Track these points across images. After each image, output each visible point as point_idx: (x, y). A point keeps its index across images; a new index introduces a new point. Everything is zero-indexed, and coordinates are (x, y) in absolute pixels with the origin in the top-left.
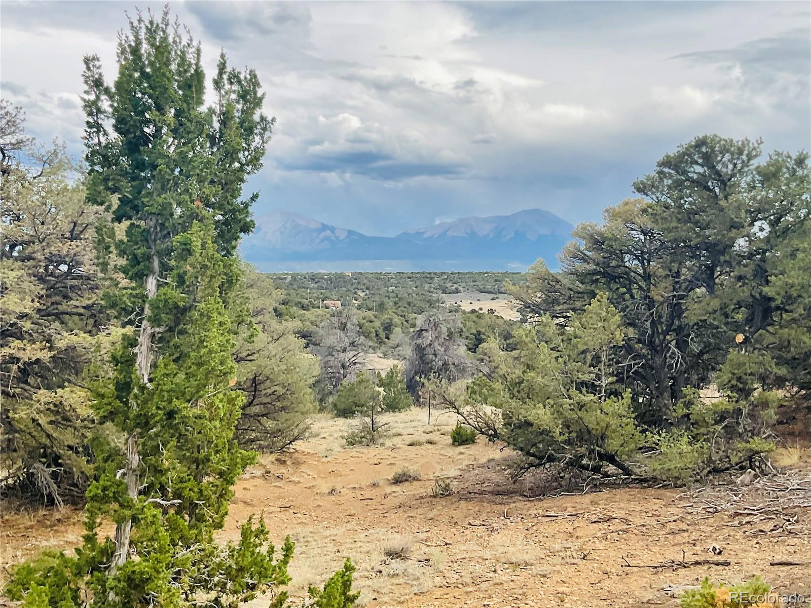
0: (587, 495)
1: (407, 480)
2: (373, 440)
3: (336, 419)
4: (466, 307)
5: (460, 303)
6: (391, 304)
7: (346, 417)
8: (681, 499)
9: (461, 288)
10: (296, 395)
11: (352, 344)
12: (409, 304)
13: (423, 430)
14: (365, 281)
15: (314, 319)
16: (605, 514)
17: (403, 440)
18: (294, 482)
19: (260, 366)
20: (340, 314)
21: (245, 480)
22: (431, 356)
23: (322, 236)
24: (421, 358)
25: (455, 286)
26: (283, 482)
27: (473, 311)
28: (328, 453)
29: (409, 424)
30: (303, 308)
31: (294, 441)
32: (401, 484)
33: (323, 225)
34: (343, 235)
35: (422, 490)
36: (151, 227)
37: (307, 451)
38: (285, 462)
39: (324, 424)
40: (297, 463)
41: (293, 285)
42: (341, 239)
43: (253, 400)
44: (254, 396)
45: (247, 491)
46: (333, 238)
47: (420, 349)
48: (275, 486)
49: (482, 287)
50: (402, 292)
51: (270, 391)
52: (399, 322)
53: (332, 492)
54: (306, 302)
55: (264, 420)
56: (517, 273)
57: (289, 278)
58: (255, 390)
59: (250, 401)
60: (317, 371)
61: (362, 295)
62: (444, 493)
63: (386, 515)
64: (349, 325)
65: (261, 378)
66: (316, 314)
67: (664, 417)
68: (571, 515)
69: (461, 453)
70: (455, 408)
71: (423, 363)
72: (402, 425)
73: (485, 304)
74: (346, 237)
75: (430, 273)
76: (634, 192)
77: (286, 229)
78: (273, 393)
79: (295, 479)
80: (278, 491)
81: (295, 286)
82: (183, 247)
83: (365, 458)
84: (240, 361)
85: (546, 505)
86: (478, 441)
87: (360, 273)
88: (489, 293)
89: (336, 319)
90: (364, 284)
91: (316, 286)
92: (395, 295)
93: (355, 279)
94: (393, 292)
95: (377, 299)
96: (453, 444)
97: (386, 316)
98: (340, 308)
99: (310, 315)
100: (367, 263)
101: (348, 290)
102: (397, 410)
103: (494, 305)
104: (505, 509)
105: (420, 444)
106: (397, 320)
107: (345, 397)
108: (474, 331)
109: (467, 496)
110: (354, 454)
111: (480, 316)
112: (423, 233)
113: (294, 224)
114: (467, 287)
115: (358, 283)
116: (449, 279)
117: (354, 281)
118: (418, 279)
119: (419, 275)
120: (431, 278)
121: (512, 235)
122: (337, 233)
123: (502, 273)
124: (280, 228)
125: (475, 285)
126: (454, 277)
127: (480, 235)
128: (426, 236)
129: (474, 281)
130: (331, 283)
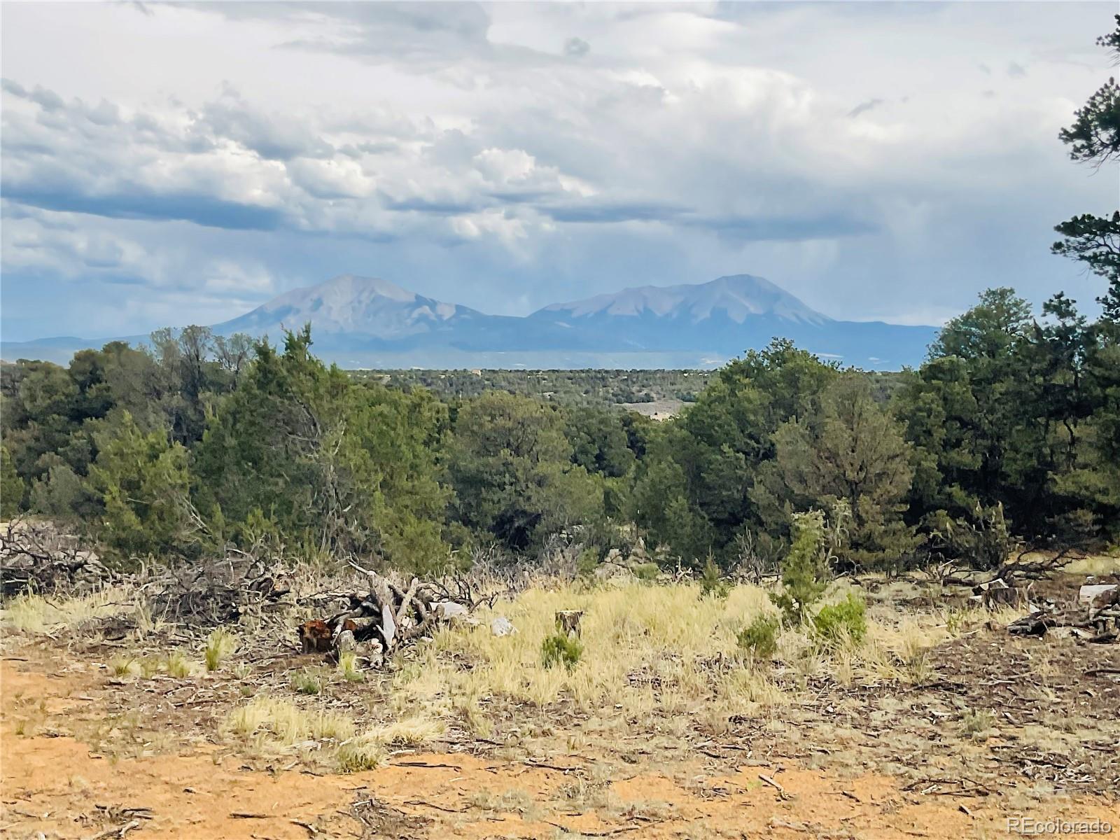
23: (415, 314)
25: (645, 391)
33: (417, 297)
34: (448, 313)
42: (445, 318)
46: (433, 317)
49: (685, 393)
57: (387, 377)
74: (454, 316)
75: (599, 372)
77: (360, 302)
87: (495, 372)
93: (488, 380)
112: (571, 311)
113: (373, 296)
114: (663, 393)
115: (493, 386)
116: (632, 381)
117: (486, 382)
118: (584, 380)
119: (583, 375)
120: (603, 379)
121: (707, 314)
122: (440, 309)
123: (708, 372)
124: (352, 302)
125: (674, 390)
126: (637, 378)
127: (659, 314)
128: (575, 315)
129: (672, 384)
130: (451, 385)
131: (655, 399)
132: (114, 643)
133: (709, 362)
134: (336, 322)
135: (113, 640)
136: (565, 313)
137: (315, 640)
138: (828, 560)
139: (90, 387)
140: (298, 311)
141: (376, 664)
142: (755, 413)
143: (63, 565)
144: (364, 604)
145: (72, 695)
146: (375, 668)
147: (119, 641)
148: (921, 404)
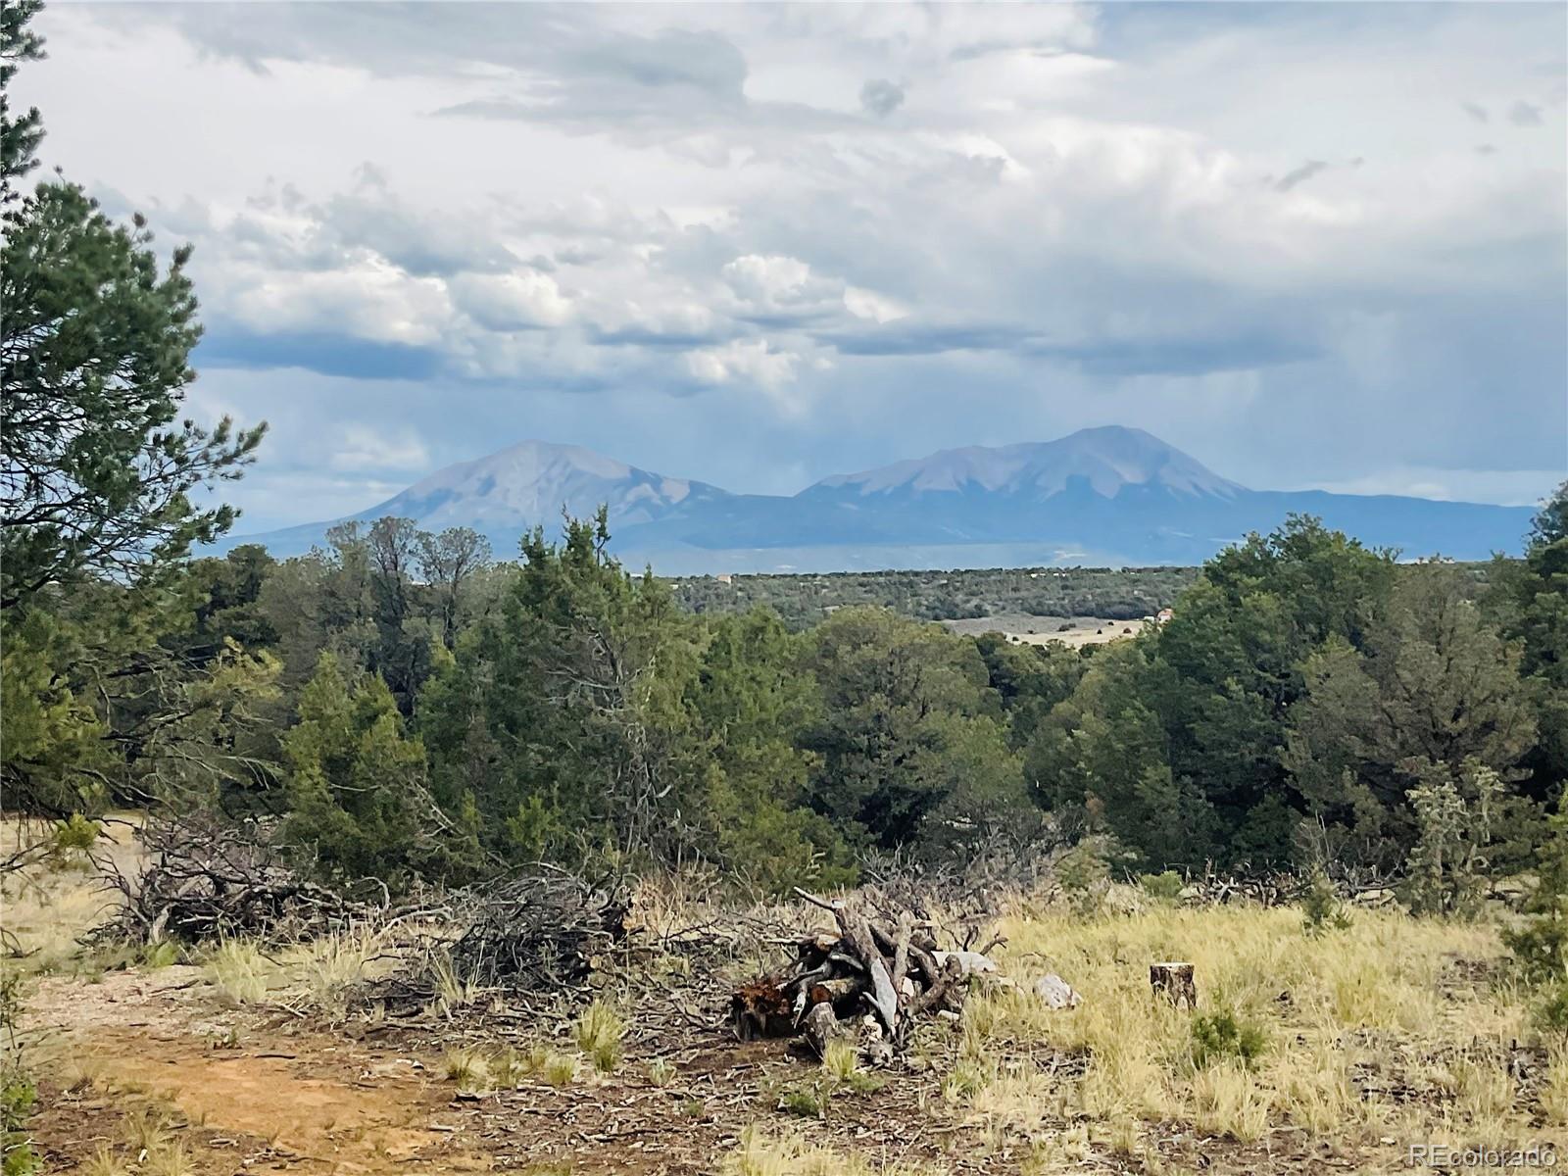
9: (987, 606)
23: (631, 497)
25: (975, 601)
33: (634, 471)
34: (678, 493)
42: (674, 501)
46: (656, 500)
49: (1034, 603)
56: (1102, 571)
74: (685, 499)
75: (904, 574)
77: (549, 481)
87: (751, 578)
88: (1052, 614)
93: (740, 589)
112: (858, 486)
113: (569, 470)
114: (1000, 603)
115: (749, 598)
116: (954, 586)
117: (739, 594)
118: (883, 587)
119: (881, 579)
120: (911, 585)
121: (1061, 486)
122: (667, 488)
123: (1067, 570)
124: (537, 481)
125: (1017, 599)
126: (963, 582)
127: (989, 487)
128: (865, 492)
129: (1015, 590)
130: (688, 599)
131: (991, 613)
132: (403, 1023)
133: (1066, 556)
134: (516, 511)
135: (401, 1017)
136: (850, 488)
137: (763, 1019)
138: (1469, 863)
139: (211, 614)
140: (459, 496)
141: (886, 1059)
142: (1272, 630)
143: (266, 892)
144: (835, 957)
145: (416, 1122)
146: (883, 1067)
147: (414, 1019)
148: (1538, 611)
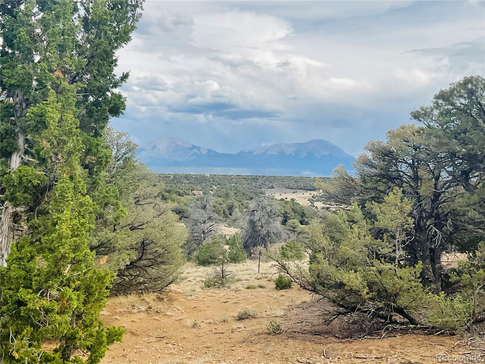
0: (385, 339)
1: (247, 318)
2: (222, 284)
3: (198, 267)
4: (278, 197)
5: (274, 195)
6: (233, 194)
7: (205, 266)
8: (459, 346)
9: (275, 186)
10: (172, 254)
11: (210, 218)
12: (243, 194)
13: (255, 276)
14: (217, 180)
15: (186, 201)
16: (403, 358)
17: (243, 284)
18: (168, 315)
19: (146, 233)
20: (202, 199)
21: (133, 313)
22: (259, 227)
23: (192, 152)
24: (253, 228)
25: (272, 184)
26: (161, 315)
27: (282, 200)
28: (192, 293)
29: (245, 272)
30: (179, 195)
31: (170, 284)
32: (243, 321)
33: (193, 145)
34: (204, 152)
35: (258, 327)
36: (16, 104)
37: (179, 290)
38: (163, 299)
39: (190, 270)
40: (171, 300)
41: (174, 181)
42: (203, 154)
43: (142, 256)
44: (143, 253)
45: (134, 323)
46: (199, 153)
47: (252, 223)
48: (154, 319)
49: (287, 185)
50: (240, 188)
51: (154, 250)
52: (237, 205)
53: (194, 326)
54: (182, 191)
55: (149, 270)
56: (309, 177)
57: (172, 177)
58: (144, 249)
59: (140, 256)
60: (186, 235)
61: (215, 188)
62: (276, 331)
63: (233, 348)
64: (208, 206)
65: (147, 241)
66: (187, 198)
67: (426, 277)
68: (377, 358)
69: (282, 296)
70: (286, 269)
71: (254, 232)
72: (241, 273)
73: (289, 196)
74: (207, 153)
75: (256, 176)
76: (411, 119)
77: (170, 147)
78: (156, 252)
79: (168, 313)
80: (156, 323)
81: (175, 182)
82: (37, 119)
83: (217, 298)
84: (134, 229)
85: (355, 347)
86: (293, 287)
87: (215, 175)
88: (291, 189)
89: (200, 202)
90: (217, 182)
91: (188, 182)
92: (235, 189)
93: (212, 178)
94: (233, 187)
95: (224, 190)
96: (276, 288)
97: (230, 201)
98: (202, 195)
99: (184, 199)
100: (219, 169)
101: (207, 185)
102: (237, 262)
103: (294, 196)
104: (324, 348)
105: (254, 288)
106: (236, 204)
107: (204, 252)
108: (283, 212)
109: (293, 335)
110: (209, 294)
111: (286, 203)
112: (253, 152)
113: (176, 145)
114: (278, 185)
115: (213, 181)
118: (249, 179)
120: (257, 179)
121: (306, 155)
122: (201, 150)
123: (299, 177)
124: (167, 147)
125: (283, 184)
126: (270, 179)
127: (287, 154)
130: (197, 180)
134: (161, 155)
136: (250, 153)
140: (146, 150)
